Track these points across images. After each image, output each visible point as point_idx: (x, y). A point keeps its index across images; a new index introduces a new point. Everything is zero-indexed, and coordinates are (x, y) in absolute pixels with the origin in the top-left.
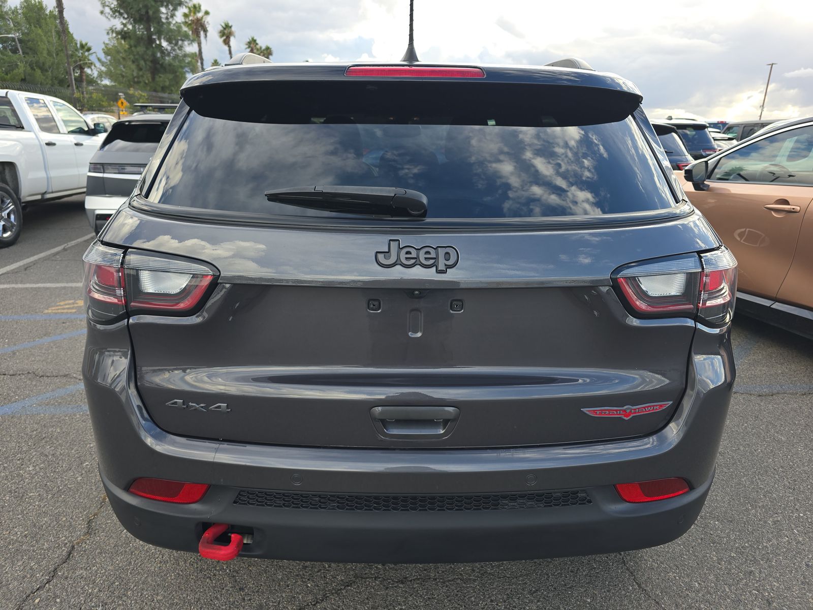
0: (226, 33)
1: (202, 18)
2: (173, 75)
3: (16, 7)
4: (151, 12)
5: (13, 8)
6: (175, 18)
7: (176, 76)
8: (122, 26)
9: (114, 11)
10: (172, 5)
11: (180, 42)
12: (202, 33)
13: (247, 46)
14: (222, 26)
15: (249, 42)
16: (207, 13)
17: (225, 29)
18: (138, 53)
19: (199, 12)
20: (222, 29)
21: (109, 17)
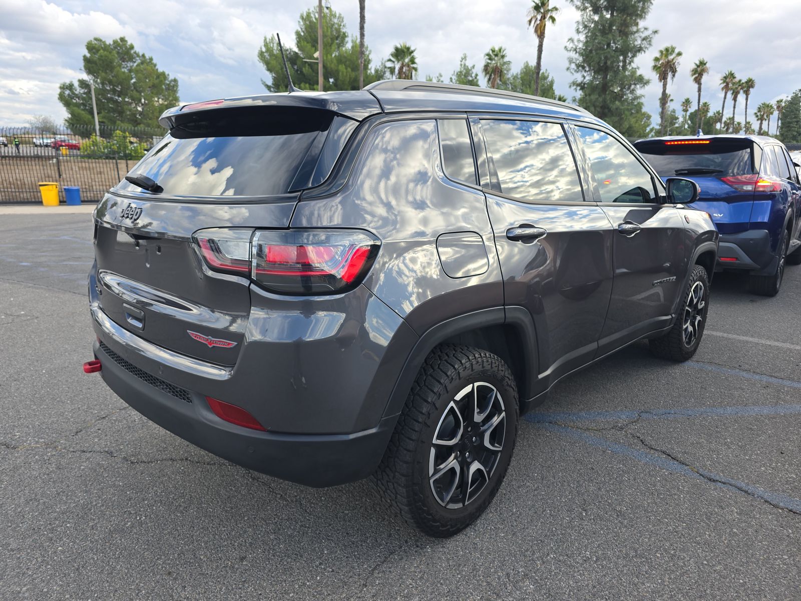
0: (699, 71)
1: (673, 59)
2: (618, 118)
3: (517, 74)
4: (609, 63)
5: (515, 75)
6: (632, 64)
7: (621, 119)
8: (583, 79)
9: (578, 66)
10: (631, 53)
11: (633, 87)
12: (670, 75)
13: (722, 81)
14: (696, 64)
15: (725, 77)
16: (679, 54)
17: (698, 66)
18: (591, 101)
19: (671, 54)
20: (696, 67)
21: (573, 72)
